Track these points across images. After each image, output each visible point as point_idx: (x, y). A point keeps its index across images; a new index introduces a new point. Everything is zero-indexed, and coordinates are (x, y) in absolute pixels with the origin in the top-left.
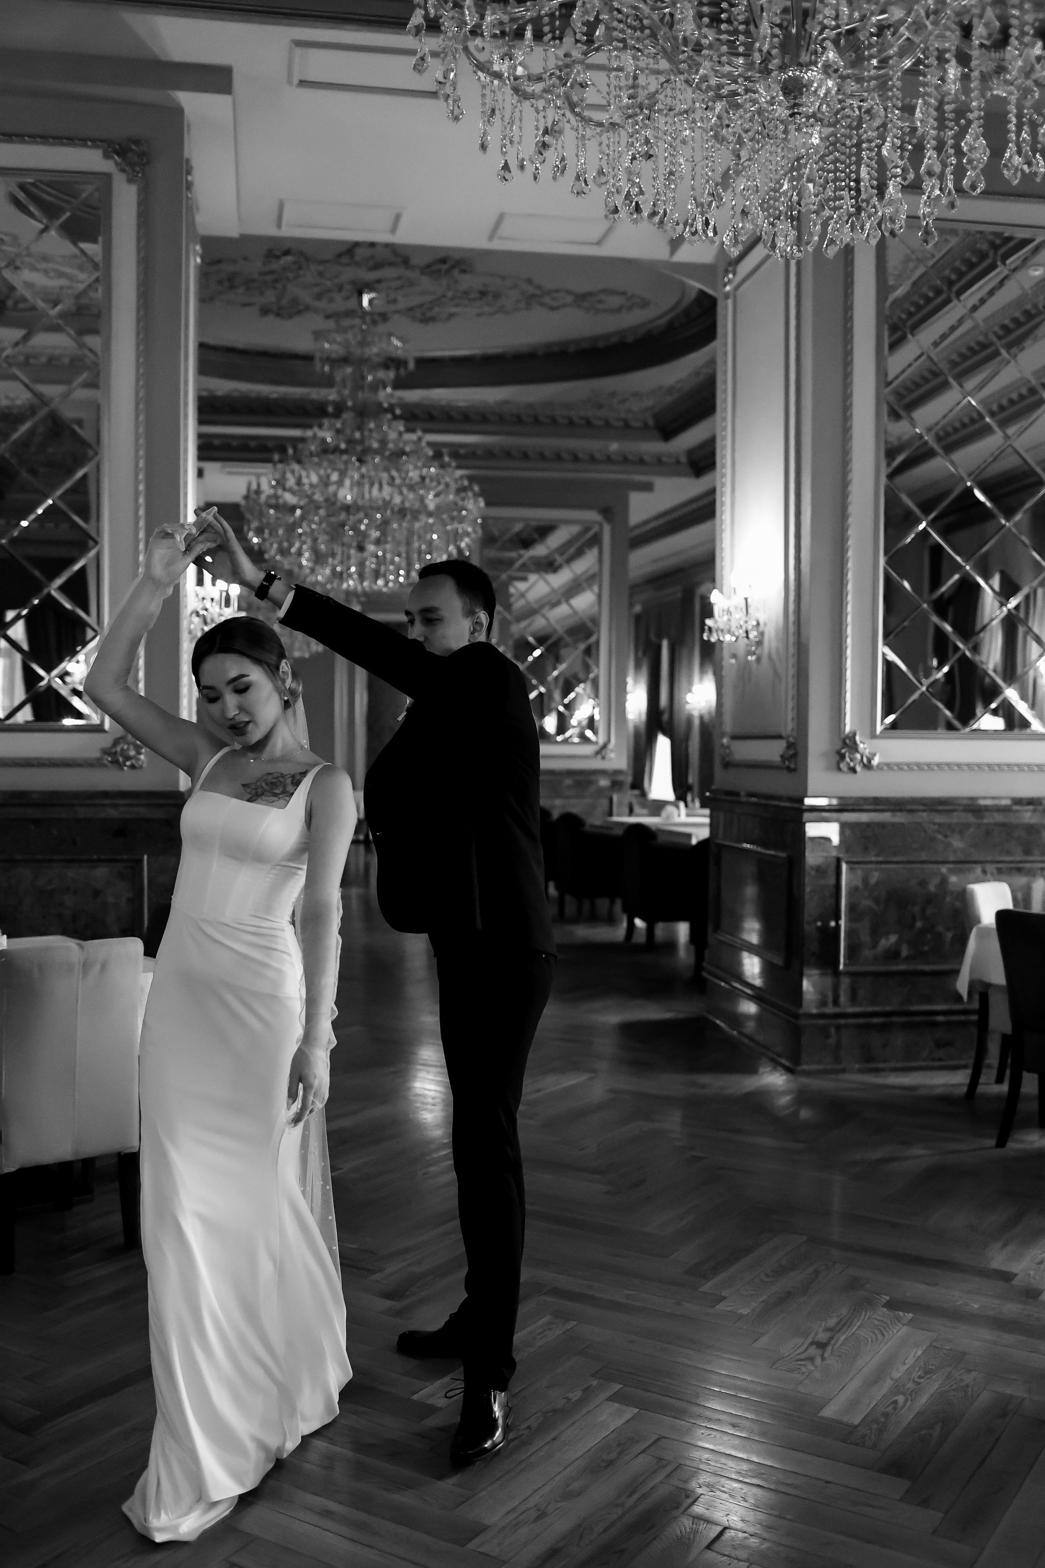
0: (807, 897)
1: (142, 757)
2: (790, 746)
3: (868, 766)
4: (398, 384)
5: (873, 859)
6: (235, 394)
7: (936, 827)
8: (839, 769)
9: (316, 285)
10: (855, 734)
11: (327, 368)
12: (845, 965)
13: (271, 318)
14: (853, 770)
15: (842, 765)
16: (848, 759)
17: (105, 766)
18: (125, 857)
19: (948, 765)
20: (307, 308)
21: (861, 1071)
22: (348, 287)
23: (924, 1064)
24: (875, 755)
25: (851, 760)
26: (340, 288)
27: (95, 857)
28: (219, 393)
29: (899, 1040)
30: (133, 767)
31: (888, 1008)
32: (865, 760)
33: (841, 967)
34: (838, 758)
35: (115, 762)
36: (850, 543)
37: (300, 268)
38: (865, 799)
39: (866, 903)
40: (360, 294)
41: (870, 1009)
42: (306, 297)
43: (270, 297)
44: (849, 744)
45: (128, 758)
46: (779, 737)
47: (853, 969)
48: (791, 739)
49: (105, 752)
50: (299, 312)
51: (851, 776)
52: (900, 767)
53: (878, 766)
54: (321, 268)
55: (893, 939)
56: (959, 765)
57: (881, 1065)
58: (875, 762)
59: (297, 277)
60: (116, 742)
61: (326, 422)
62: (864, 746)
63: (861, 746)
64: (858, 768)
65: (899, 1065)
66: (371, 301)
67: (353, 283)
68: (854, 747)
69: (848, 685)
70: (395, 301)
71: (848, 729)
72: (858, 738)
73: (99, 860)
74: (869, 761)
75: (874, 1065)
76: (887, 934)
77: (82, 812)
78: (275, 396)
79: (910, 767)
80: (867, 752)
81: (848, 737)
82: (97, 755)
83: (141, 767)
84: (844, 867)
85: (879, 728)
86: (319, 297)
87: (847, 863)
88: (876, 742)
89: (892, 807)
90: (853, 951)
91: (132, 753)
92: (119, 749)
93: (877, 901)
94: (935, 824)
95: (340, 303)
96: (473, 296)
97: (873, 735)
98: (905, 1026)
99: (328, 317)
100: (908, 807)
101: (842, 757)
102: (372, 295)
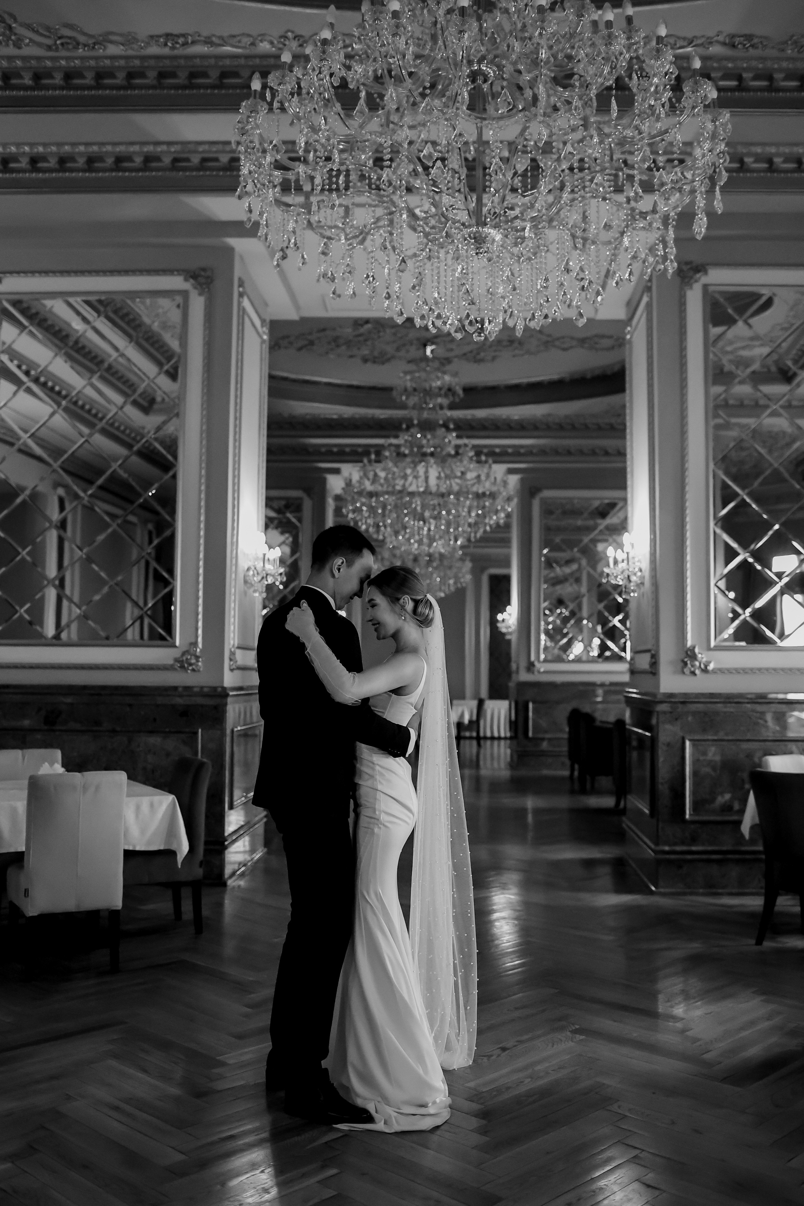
0: (660, 765)
1: (200, 664)
2: (653, 656)
3: (705, 671)
4: (452, 407)
5: (710, 737)
6: (357, 416)
7: (758, 715)
8: (684, 673)
9: (394, 342)
10: (694, 647)
11: (404, 398)
12: (690, 815)
13: (369, 365)
14: (693, 673)
15: (685, 670)
16: (689, 666)
17: (175, 669)
18: (187, 730)
19: (767, 669)
20: (393, 357)
21: (704, 895)
22: (415, 342)
23: (754, 891)
24: (710, 662)
25: (692, 666)
26: (411, 344)
27: (167, 730)
28: (346, 416)
29: (734, 872)
30: (193, 670)
31: (724, 848)
32: (702, 666)
33: (687, 816)
34: (682, 664)
35: (182, 667)
36: (688, 512)
37: (379, 332)
38: (703, 695)
39: (707, 770)
40: (425, 346)
41: (710, 848)
42: (390, 349)
43: (366, 352)
44: (691, 654)
45: (191, 664)
46: (648, 651)
47: (696, 818)
48: (653, 652)
49: (176, 660)
50: (388, 360)
51: (693, 678)
52: (729, 671)
53: (712, 670)
54: (393, 330)
55: (727, 796)
56: (775, 670)
57: (720, 891)
58: (711, 667)
59: (379, 337)
60: (184, 654)
61: (401, 434)
62: (702, 656)
63: (700, 656)
64: (697, 672)
65: (734, 891)
66: (432, 351)
67: (418, 339)
68: (694, 657)
69: (689, 612)
70: (452, 350)
71: (689, 644)
72: (697, 650)
73: (170, 732)
74: (706, 666)
75: (714, 890)
76: (722, 794)
77: (160, 700)
78: (382, 417)
79: (738, 671)
80: (704, 660)
81: (689, 649)
82: (171, 662)
83: (199, 671)
84: (688, 743)
85: (713, 644)
86: (398, 349)
87: (690, 740)
88: (711, 653)
89: (722, 700)
90: (697, 806)
91: (193, 661)
92: (184, 658)
93: (714, 769)
94: (757, 712)
95: (414, 352)
96: (505, 343)
97: (709, 649)
98: (738, 862)
99: (409, 362)
100: (736, 700)
101: (685, 664)
102: (433, 347)
